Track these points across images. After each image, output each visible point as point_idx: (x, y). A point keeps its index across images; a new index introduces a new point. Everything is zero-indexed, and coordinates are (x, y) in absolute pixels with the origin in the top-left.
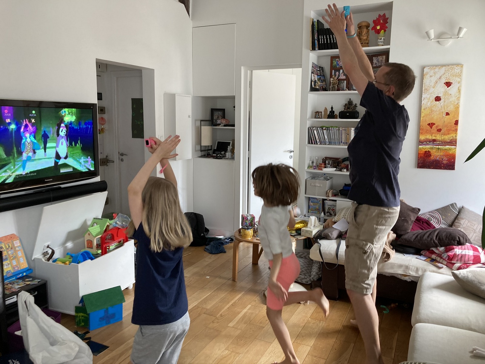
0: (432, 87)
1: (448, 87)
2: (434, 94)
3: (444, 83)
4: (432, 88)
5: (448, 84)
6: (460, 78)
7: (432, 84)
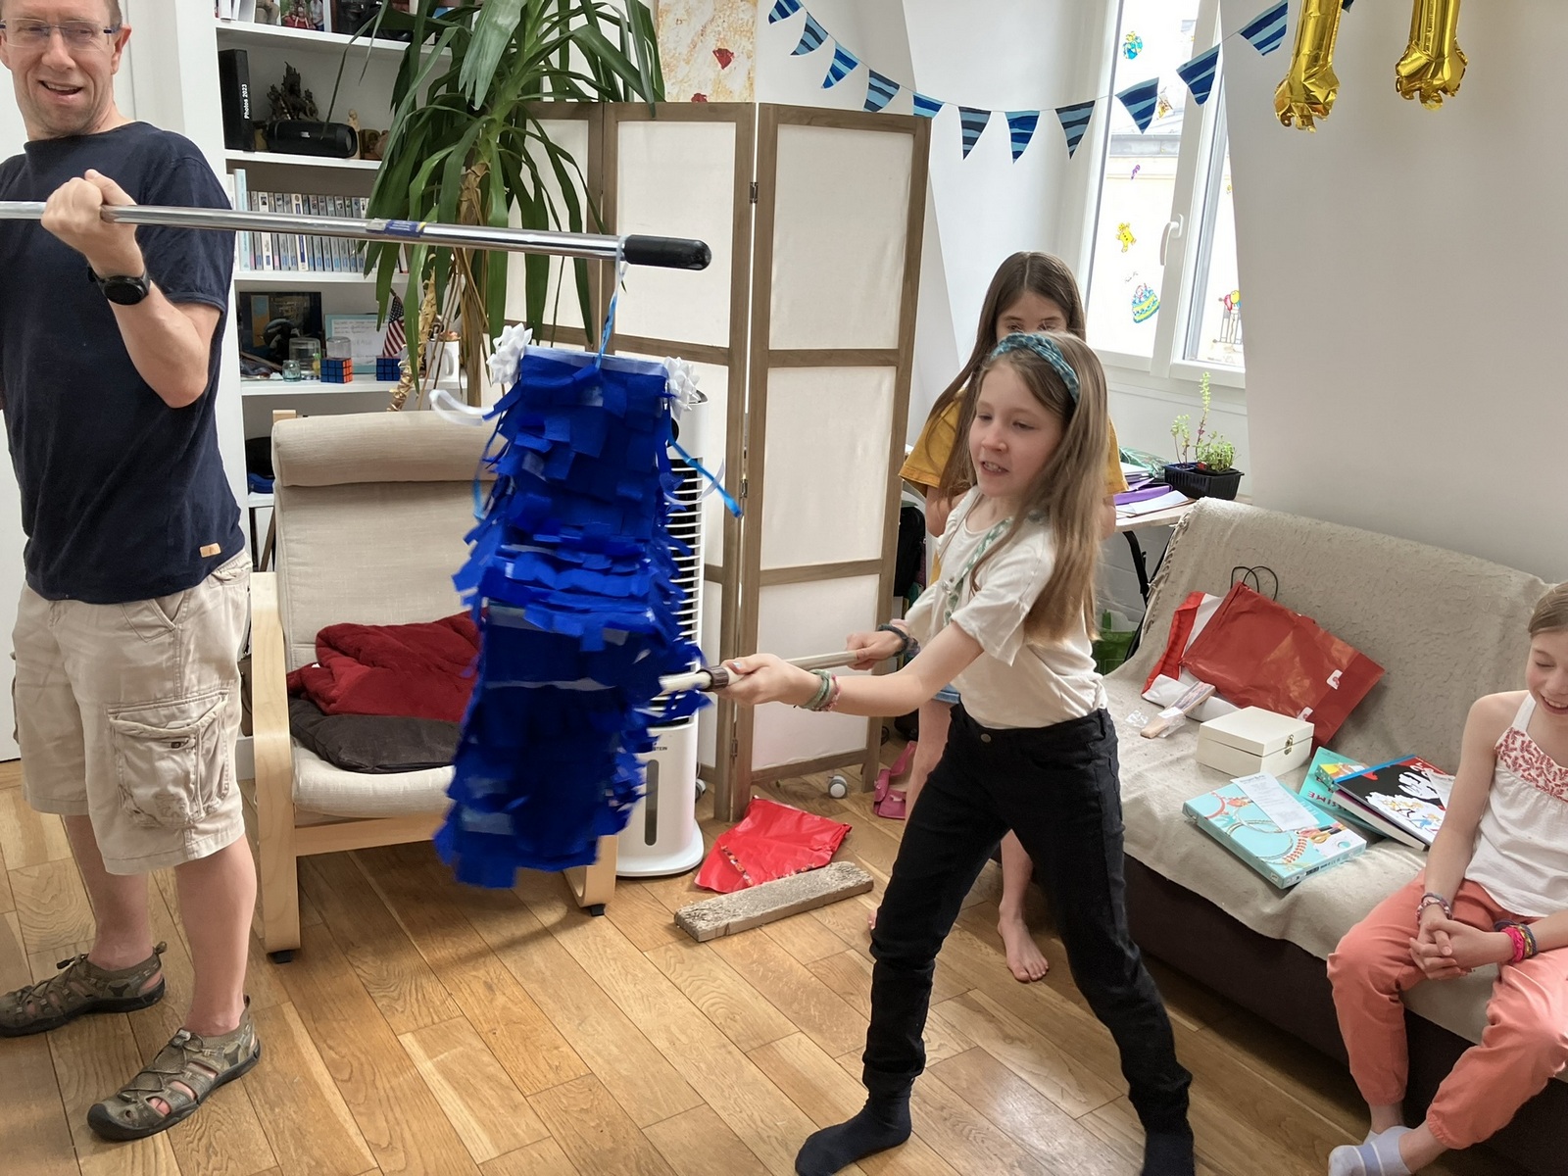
0: (684, 60)
1: (723, 68)
2: (690, 86)
3: (714, 52)
4: (682, 63)
5: (724, 57)
6: (751, 43)
7: (685, 51)
